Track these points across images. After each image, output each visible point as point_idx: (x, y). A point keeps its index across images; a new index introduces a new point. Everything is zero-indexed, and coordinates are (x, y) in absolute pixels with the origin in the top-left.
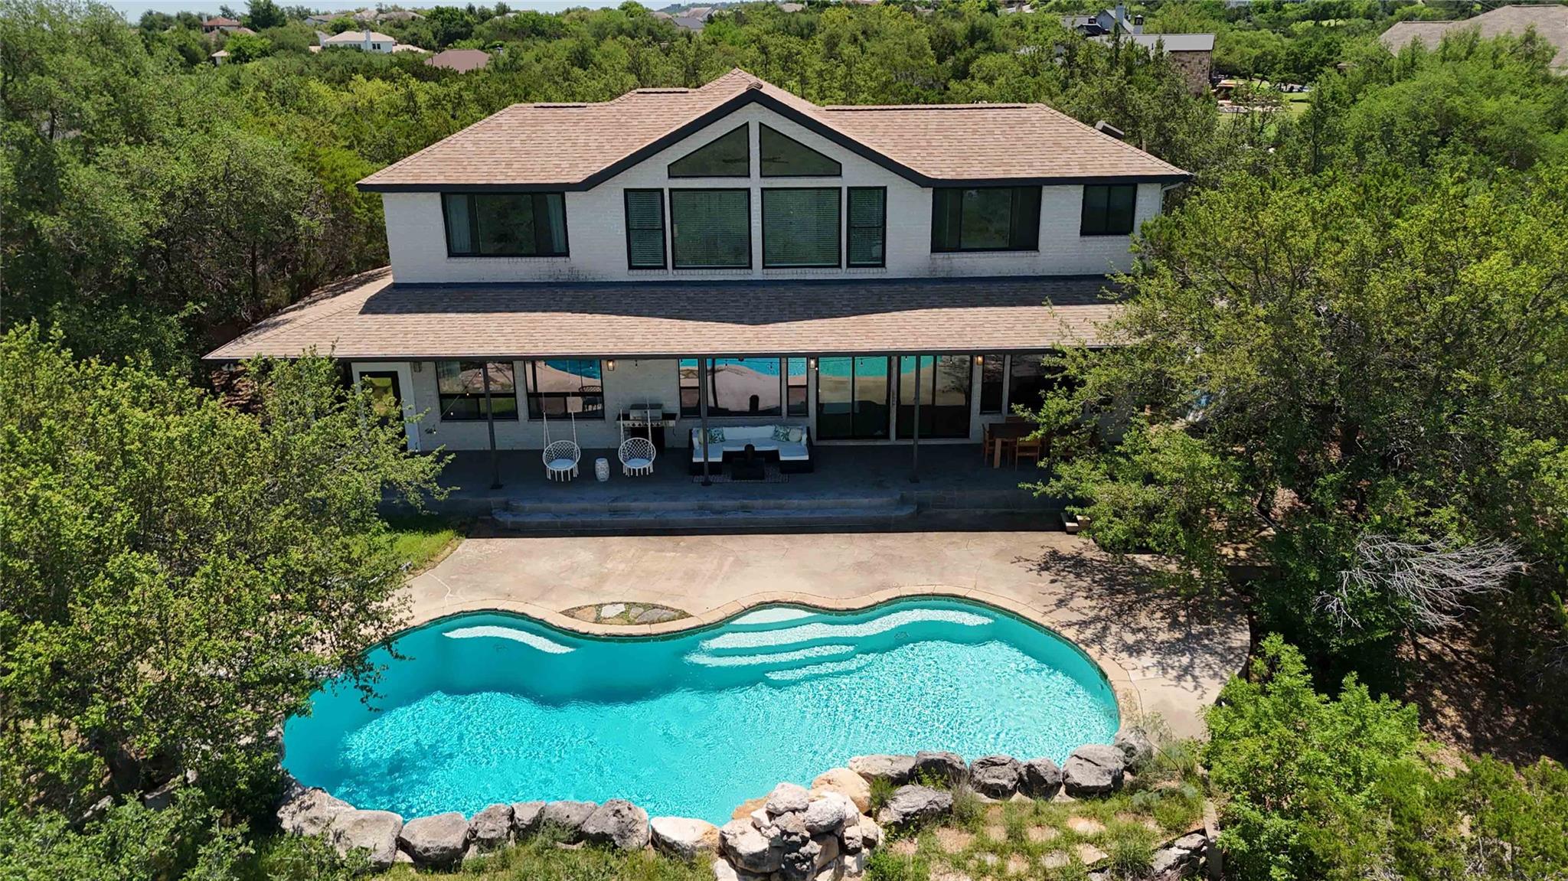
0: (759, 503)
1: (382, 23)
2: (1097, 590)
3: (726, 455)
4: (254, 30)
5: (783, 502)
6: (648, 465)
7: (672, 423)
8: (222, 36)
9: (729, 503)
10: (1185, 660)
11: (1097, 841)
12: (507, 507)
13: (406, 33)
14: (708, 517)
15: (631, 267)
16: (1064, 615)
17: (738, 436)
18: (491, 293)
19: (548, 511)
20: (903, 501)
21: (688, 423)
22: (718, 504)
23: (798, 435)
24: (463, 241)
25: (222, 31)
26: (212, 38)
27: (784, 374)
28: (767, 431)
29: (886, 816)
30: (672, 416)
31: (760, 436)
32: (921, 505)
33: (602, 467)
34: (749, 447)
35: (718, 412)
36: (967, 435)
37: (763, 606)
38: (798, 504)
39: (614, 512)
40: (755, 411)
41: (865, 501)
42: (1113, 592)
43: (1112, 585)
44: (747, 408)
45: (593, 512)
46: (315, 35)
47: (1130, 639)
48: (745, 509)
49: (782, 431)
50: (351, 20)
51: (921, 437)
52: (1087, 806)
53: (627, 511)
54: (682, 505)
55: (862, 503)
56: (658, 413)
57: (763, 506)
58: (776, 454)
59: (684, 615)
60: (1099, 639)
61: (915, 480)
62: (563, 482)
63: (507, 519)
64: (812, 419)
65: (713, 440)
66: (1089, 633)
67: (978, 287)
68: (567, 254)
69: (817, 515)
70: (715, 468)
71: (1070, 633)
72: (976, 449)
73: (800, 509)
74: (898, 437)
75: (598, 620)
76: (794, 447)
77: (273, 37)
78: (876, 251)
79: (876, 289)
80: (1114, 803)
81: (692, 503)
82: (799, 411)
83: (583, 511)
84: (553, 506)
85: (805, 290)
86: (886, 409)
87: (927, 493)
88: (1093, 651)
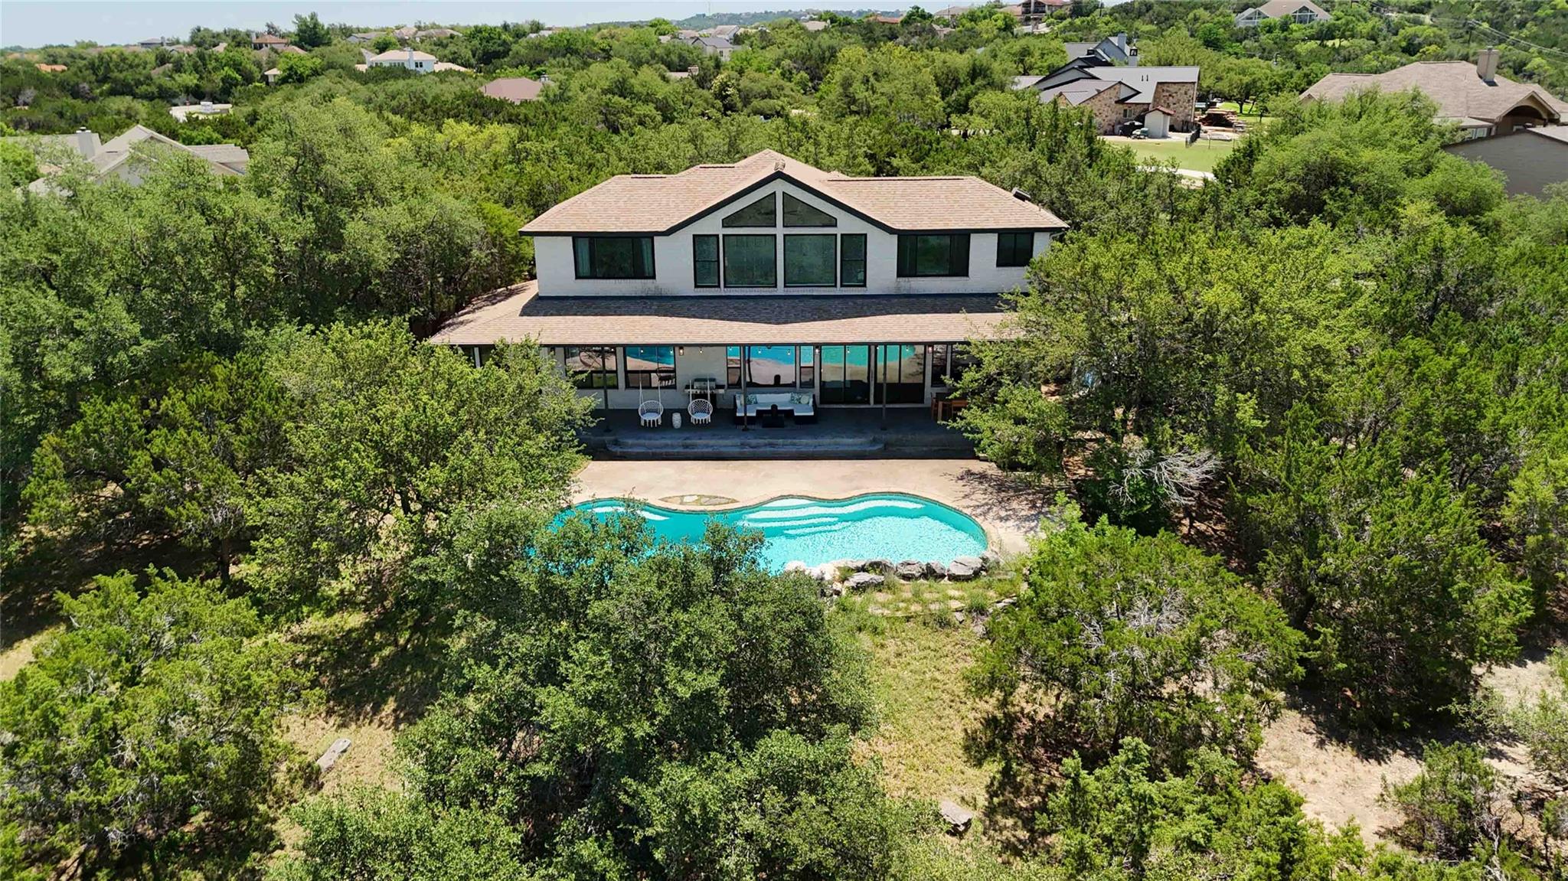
0: (780, 441)
1: (422, 41)
2: (990, 490)
3: (758, 412)
4: (302, 48)
5: (797, 441)
6: (707, 417)
7: (721, 391)
8: (273, 55)
9: (761, 441)
10: (1033, 524)
11: (961, 599)
12: (616, 443)
13: (447, 52)
14: (747, 450)
15: (696, 286)
16: (967, 502)
17: (765, 401)
18: (604, 303)
19: (643, 446)
20: (875, 441)
21: (734, 391)
22: (754, 442)
23: (807, 399)
24: (585, 268)
25: (272, 49)
26: (263, 55)
27: (797, 359)
28: (786, 397)
29: (846, 584)
30: (722, 387)
31: (782, 400)
32: (887, 445)
33: (677, 419)
34: (774, 407)
35: (751, 384)
36: (922, 401)
37: (782, 497)
38: (806, 442)
39: (686, 446)
40: (777, 384)
41: (850, 441)
42: (999, 491)
43: (1001, 487)
44: (772, 382)
45: (672, 446)
46: (360, 54)
47: (1003, 514)
48: (771, 445)
49: (796, 397)
50: (392, 38)
51: (888, 402)
52: (958, 585)
53: (694, 446)
54: (728, 442)
55: (848, 442)
56: (713, 384)
57: (783, 443)
58: (792, 411)
59: (734, 501)
60: (984, 514)
61: (883, 429)
62: (651, 428)
63: (618, 450)
64: (817, 390)
65: (750, 402)
66: (979, 511)
67: (929, 301)
68: (653, 277)
69: (818, 449)
70: (751, 420)
71: (968, 511)
72: (928, 409)
73: (807, 445)
74: (876, 402)
75: (682, 503)
76: (804, 406)
77: (323, 56)
78: (861, 276)
79: (859, 301)
80: (973, 584)
81: (737, 441)
82: (810, 384)
83: (666, 446)
84: (647, 442)
85: (813, 302)
86: (868, 384)
87: (891, 436)
88: (979, 520)
